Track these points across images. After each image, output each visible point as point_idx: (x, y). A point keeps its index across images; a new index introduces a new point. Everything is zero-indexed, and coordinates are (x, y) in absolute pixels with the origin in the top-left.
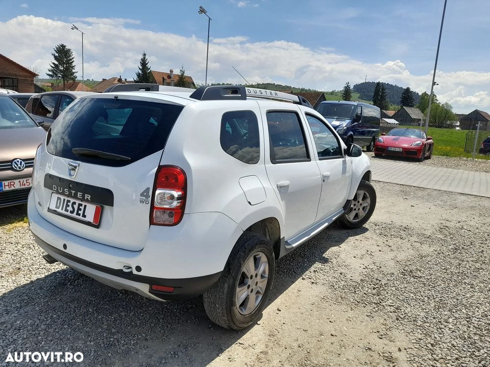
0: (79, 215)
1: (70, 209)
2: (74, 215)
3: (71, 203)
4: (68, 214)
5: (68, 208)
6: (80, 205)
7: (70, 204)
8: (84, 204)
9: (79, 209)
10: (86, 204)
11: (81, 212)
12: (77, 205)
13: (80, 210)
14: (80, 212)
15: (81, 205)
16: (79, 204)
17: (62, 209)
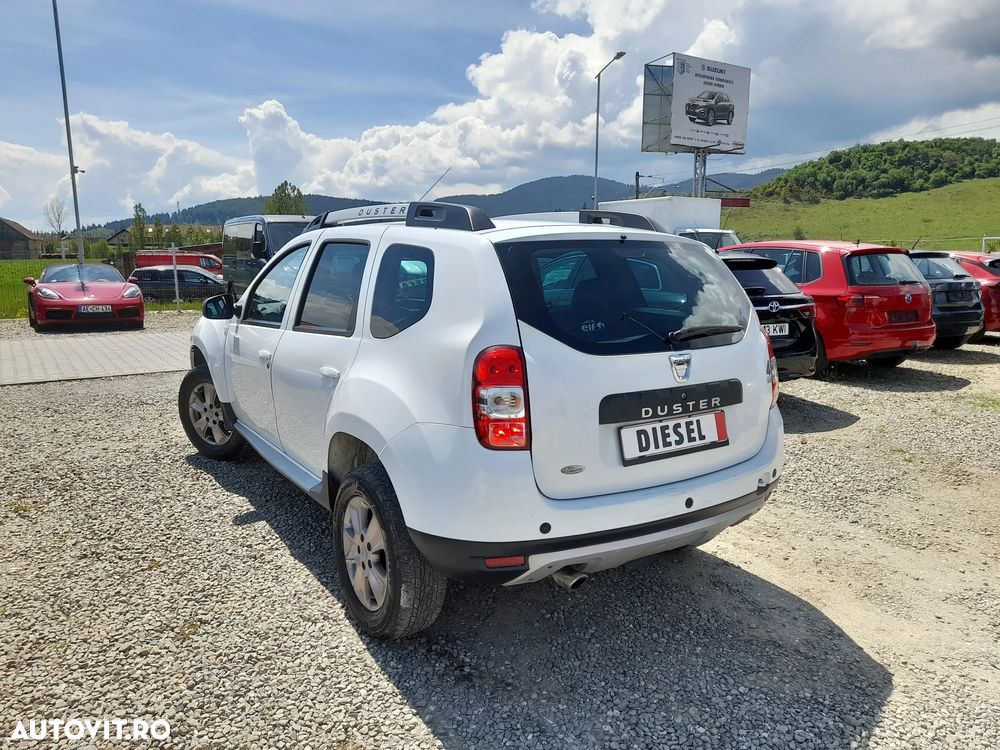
0: (694, 439)
1: (673, 438)
2: (686, 444)
3: (671, 427)
4: (674, 447)
5: (668, 440)
6: (689, 424)
7: (670, 431)
8: (694, 419)
9: (690, 431)
10: (698, 418)
11: (695, 434)
12: (683, 426)
13: (693, 431)
14: (693, 435)
15: (691, 423)
16: (686, 423)
17: (657, 447)
